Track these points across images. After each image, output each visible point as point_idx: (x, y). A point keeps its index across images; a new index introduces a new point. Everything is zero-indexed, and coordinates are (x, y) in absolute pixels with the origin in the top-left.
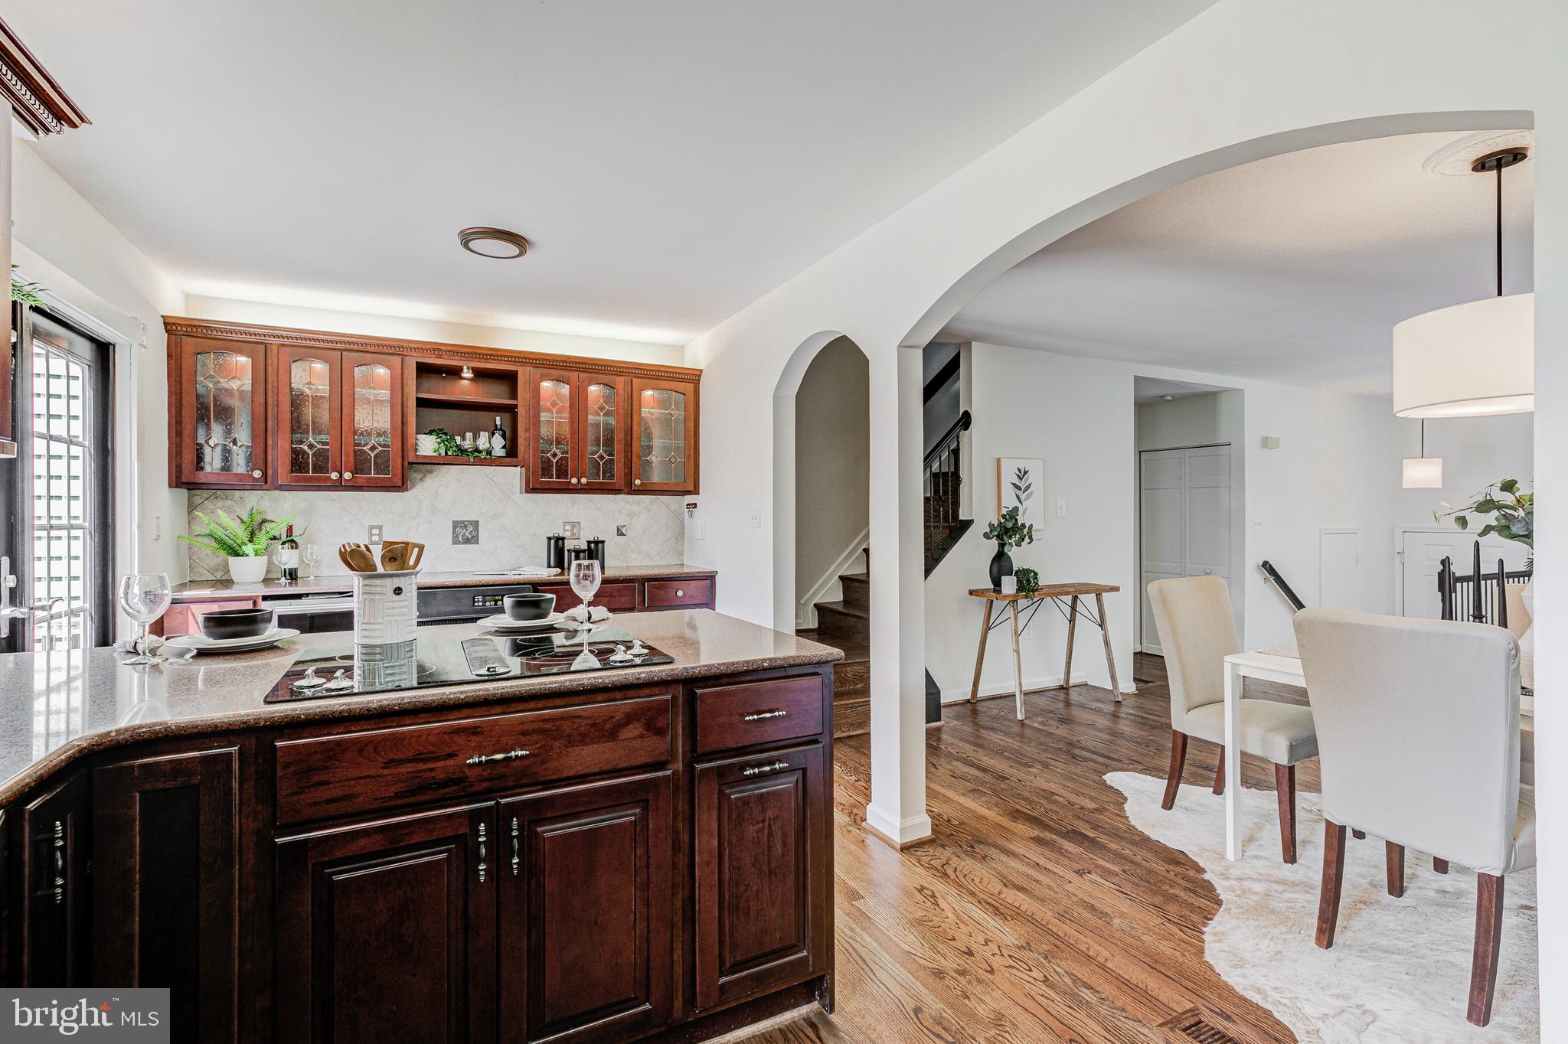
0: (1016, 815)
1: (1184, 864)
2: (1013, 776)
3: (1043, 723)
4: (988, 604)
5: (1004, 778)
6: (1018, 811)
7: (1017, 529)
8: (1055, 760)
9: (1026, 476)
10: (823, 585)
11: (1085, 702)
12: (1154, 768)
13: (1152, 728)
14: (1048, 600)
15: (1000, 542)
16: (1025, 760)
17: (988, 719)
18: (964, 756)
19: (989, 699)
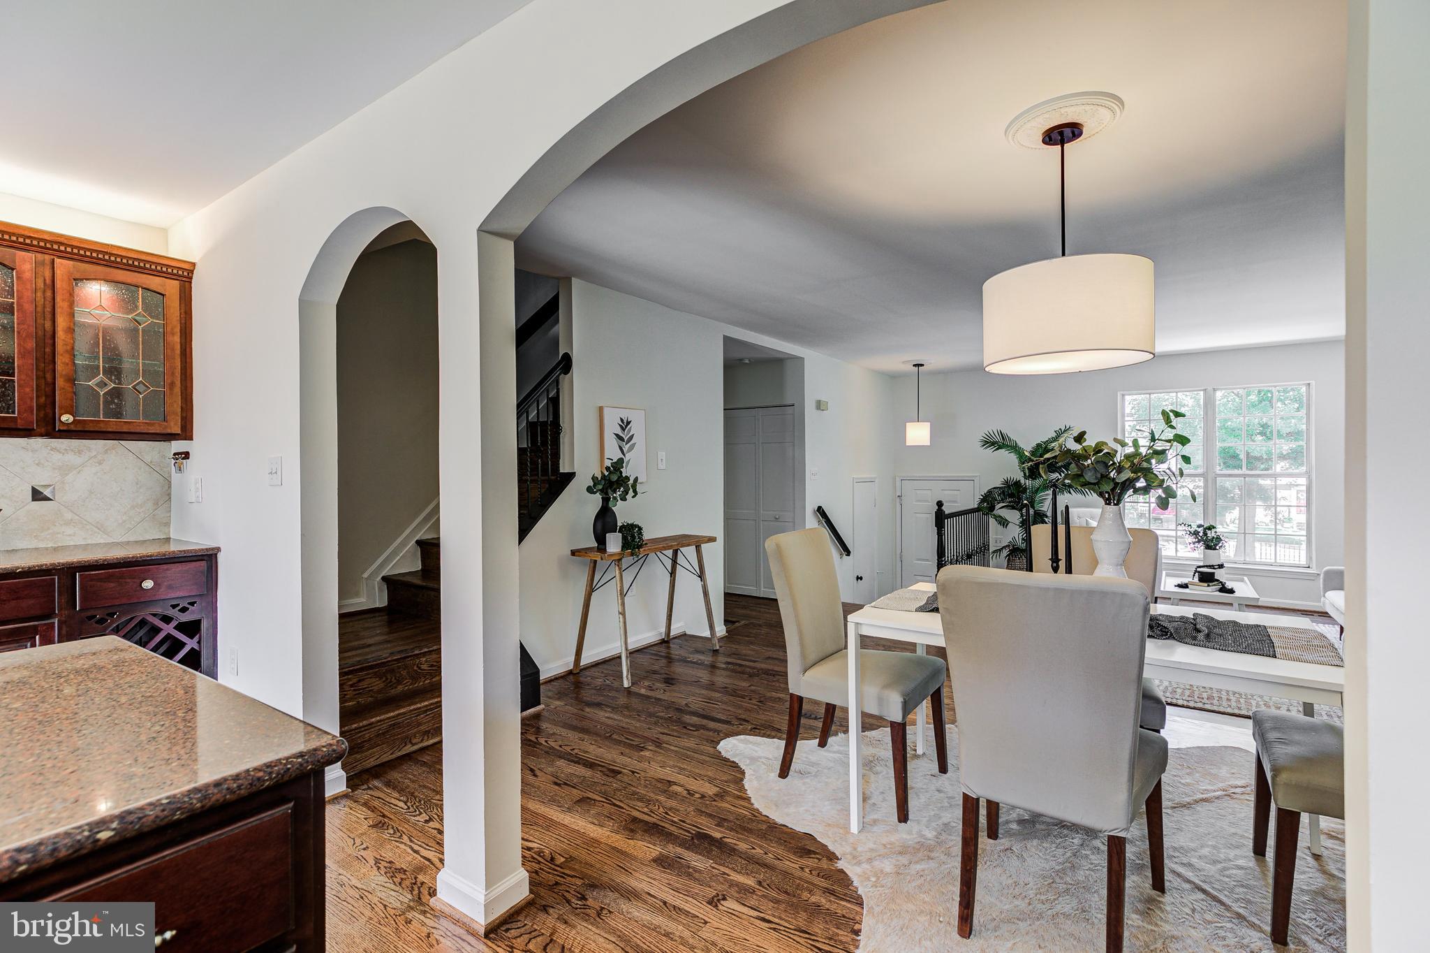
0: (634, 827)
1: (815, 853)
2: (624, 767)
3: (650, 688)
4: (592, 565)
5: (616, 773)
6: (635, 820)
7: (623, 481)
8: (667, 734)
9: (629, 427)
10: (395, 553)
11: (687, 655)
12: (762, 726)
13: (751, 676)
14: (652, 555)
15: (604, 496)
16: (637, 741)
17: (593, 691)
18: (568, 749)
19: (593, 666)
